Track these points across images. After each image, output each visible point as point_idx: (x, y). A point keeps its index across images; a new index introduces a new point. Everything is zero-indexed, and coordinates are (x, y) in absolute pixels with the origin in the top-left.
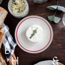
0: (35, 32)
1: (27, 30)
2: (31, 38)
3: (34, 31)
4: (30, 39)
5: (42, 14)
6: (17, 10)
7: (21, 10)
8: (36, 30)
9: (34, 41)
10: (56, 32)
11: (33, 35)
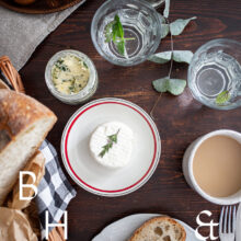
0: (113, 139)
1: (93, 136)
2: (102, 154)
3: (110, 137)
4: (99, 159)
5: (132, 94)
6: (68, 84)
7: (77, 82)
8: (116, 135)
9: (110, 165)
10: (169, 142)
11: (107, 148)
